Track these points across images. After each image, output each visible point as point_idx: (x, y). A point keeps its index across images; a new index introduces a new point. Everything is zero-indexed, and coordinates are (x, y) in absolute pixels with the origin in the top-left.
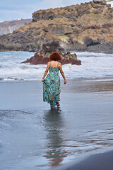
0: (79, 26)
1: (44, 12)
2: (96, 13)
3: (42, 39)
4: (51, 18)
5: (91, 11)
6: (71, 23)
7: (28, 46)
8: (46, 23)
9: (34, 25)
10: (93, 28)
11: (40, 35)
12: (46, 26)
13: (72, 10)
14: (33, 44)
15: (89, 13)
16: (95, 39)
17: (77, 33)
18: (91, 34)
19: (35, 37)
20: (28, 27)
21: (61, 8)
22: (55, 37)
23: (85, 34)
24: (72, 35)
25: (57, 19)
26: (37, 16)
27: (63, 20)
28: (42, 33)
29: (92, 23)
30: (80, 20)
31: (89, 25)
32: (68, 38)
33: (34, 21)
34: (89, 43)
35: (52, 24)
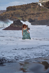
0: (26, 13)
1: (11, 7)
2: (34, 8)
3: (11, 19)
4: (15, 10)
5: (31, 7)
6: (23, 12)
9: (7, 13)
10: (32, 14)
11: (10, 17)
12: (13, 13)
13: (24, 7)
15: (31, 8)
16: (33, 19)
17: (26, 16)
19: (8, 18)
20: (4, 14)
21: (19, 6)
22: (16, 18)
23: (29, 17)
24: (24, 17)
25: (17, 10)
26: (9, 9)
29: (32, 12)
30: (27, 11)
32: (22, 18)
33: (7, 11)
34: (30, 21)
35: (15, 13)
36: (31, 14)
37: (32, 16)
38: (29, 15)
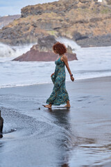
0: (67, 20)
1: (32, 8)
2: (83, 7)
3: (32, 34)
4: (40, 13)
5: (78, 5)
6: (59, 18)
7: (18, 42)
8: (35, 18)
9: (23, 20)
10: (81, 22)
11: (30, 30)
12: (35, 21)
13: (60, 5)
14: (23, 39)
15: (76, 7)
16: (83, 33)
17: (66, 27)
18: (79, 28)
19: (24, 33)
20: (16, 23)
21: (49, 3)
22: (44, 31)
23: (73, 29)
24: (61, 30)
25: (45, 14)
26: (25, 11)
27: (51, 15)
28: (31, 28)
29: (80, 18)
30: (68, 15)
31: (77, 20)
32: (57, 33)
33: (22, 16)
34: (77, 37)
35: (41, 20)
36: (77, 22)
37: (80, 25)
38: (73, 23)
